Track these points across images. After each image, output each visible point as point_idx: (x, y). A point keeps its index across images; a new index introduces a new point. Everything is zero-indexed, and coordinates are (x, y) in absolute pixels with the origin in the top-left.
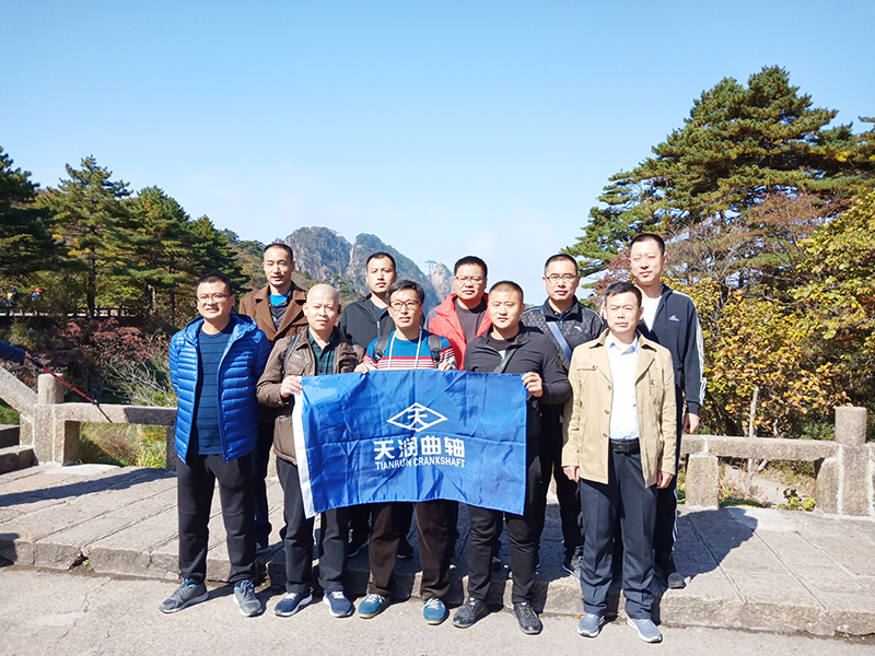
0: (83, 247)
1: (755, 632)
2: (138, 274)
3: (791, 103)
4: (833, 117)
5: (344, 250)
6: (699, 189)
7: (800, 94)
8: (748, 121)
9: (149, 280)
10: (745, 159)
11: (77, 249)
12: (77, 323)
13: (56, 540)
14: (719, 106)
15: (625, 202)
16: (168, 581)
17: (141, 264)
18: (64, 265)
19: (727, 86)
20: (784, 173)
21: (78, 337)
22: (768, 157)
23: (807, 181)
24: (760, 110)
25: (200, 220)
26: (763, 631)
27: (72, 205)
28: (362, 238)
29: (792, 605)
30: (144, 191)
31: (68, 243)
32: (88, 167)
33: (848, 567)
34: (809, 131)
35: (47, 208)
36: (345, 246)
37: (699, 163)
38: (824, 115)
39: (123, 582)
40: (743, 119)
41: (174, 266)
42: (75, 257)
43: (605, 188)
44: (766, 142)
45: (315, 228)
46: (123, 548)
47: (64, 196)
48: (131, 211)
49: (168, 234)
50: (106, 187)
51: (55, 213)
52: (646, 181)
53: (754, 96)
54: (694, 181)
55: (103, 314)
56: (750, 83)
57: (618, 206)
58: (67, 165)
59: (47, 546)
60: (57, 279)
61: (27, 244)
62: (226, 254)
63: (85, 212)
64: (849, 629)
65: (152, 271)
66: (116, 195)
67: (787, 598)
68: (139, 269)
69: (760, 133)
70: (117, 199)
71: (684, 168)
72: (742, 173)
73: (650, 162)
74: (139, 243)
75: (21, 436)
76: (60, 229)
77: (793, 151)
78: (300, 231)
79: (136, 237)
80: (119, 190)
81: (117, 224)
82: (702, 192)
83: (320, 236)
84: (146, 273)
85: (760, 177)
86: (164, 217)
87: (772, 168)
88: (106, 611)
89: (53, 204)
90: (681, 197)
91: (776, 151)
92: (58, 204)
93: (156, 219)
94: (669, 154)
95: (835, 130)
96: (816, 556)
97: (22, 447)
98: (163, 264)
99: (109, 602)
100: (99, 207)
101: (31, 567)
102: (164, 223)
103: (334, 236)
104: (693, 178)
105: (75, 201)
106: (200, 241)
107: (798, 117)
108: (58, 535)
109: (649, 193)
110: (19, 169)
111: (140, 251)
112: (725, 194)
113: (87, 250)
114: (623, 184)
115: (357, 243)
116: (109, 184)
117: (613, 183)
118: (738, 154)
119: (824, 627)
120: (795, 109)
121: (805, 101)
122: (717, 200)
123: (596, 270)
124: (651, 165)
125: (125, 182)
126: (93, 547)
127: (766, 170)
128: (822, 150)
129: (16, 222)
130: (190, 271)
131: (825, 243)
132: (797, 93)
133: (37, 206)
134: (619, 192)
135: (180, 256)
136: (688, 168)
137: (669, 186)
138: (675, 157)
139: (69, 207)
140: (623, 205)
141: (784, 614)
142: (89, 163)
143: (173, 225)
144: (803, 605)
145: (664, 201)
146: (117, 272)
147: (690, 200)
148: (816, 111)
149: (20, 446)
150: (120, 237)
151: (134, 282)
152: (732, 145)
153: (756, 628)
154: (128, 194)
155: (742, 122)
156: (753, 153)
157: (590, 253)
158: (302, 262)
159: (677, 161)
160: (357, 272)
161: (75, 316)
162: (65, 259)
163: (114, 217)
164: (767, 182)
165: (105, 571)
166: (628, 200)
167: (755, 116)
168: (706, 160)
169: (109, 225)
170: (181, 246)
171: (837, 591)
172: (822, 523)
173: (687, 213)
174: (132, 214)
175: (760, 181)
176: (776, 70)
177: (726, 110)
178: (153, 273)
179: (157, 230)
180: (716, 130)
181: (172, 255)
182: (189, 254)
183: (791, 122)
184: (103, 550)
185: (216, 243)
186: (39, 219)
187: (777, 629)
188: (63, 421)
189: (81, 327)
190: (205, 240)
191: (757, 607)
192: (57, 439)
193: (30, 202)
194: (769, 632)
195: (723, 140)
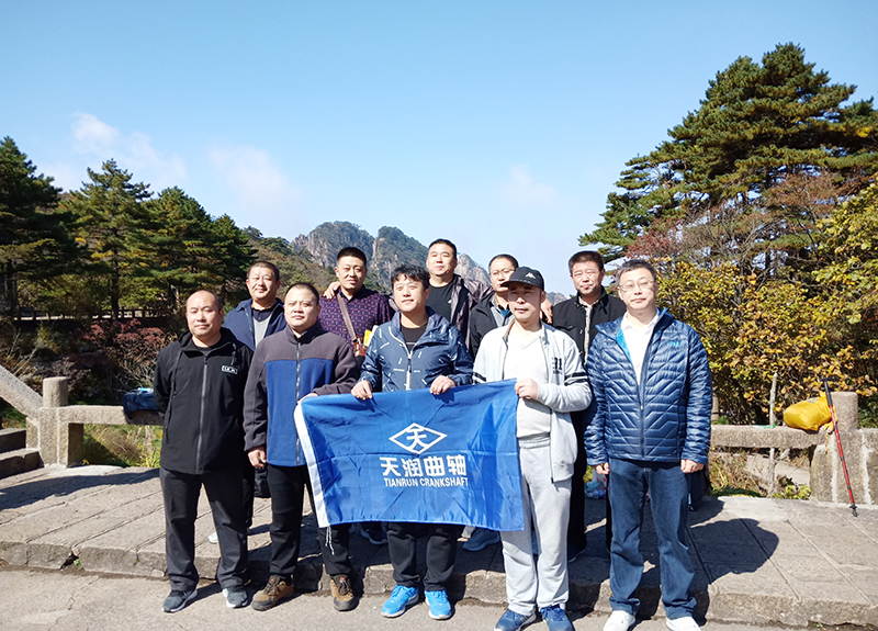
0: (105, 249)
1: (728, 623)
2: (160, 275)
3: (808, 80)
4: (852, 92)
5: (366, 244)
6: (717, 171)
7: (816, 71)
8: (764, 100)
9: (171, 280)
10: (761, 139)
11: (99, 252)
12: (100, 325)
13: (49, 540)
14: (734, 86)
15: (643, 186)
16: (153, 579)
17: (163, 265)
18: (88, 268)
19: (742, 65)
20: (803, 152)
21: (101, 340)
22: (786, 136)
23: (828, 159)
24: (776, 89)
25: (221, 220)
26: (736, 622)
27: (93, 208)
28: (385, 232)
29: (765, 595)
30: (165, 192)
31: (91, 246)
32: (109, 170)
33: (831, 556)
34: (827, 107)
35: (70, 213)
36: (367, 239)
37: (715, 145)
38: (842, 91)
39: (110, 580)
40: (758, 98)
41: (196, 265)
42: (98, 259)
43: (622, 173)
44: (784, 121)
45: (337, 223)
46: (111, 547)
47: (87, 199)
48: (152, 212)
49: (190, 235)
50: (127, 190)
51: (78, 217)
52: (664, 164)
53: (768, 75)
54: (711, 164)
55: (128, 315)
56: (764, 62)
57: (637, 191)
58: (89, 169)
59: (39, 546)
60: (82, 282)
61: (50, 248)
62: (246, 252)
63: (106, 214)
64: (822, 619)
65: (174, 271)
66: (137, 197)
67: (761, 588)
68: (161, 270)
69: (776, 112)
70: (138, 201)
71: (700, 150)
72: (761, 154)
73: (667, 145)
74: (161, 244)
75: (28, 439)
76: (83, 233)
77: (813, 129)
78: (322, 226)
79: (158, 238)
80: (140, 191)
81: (139, 226)
82: (722, 174)
83: (342, 230)
84: (168, 274)
85: (779, 158)
86: (185, 217)
87: (790, 148)
88: (89, 609)
89: (76, 207)
90: (699, 179)
91: (794, 130)
92: (80, 208)
93: (176, 219)
94: (685, 136)
95: (855, 106)
96: (801, 546)
97: (29, 450)
98: (185, 264)
99: (93, 599)
100: (120, 209)
101: (24, 567)
102: (184, 223)
103: (356, 230)
104: (710, 161)
105: (97, 205)
106: (221, 240)
107: (815, 94)
108: (52, 536)
109: (668, 177)
110: (42, 175)
111: (162, 252)
112: (744, 175)
113: (110, 253)
114: (641, 168)
115: (380, 237)
116: (130, 186)
117: (630, 168)
118: (754, 134)
119: (797, 617)
120: (812, 85)
121: (822, 78)
122: (736, 182)
123: (617, 256)
124: (668, 148)
125: (145, 184)
126: (83, 546)
127: (785, 150)
128: (842, 127)
129: (41, 226)
130: (212, 270)
131: (846, 222)
132: (813, 70)
133: (61, 210)
134: (637, 177)
135: (201, 255)
136: (705, 150)
137: (688, 168)
138: (692, 140)
139: (91, 211)
140: (641, 190)
141: (757, 605)
142: (110, 166)
143: (194, 225)
144: (775, 595)
145: (683, 184)
146: (139, 273)
147: (708, 182)
148: (835, 87)
149: (27, 449)
150: (142, 238)
151: (156, 283)
152: (748, 125)
153: (729, 619)
154: (149, 196)
155: (757, 101)
156: (770, 132)
157: (609, 240)
158: (325, 257)
159: (693, 143)
160: (381, 265)
161: (100, 318)
162: (89, 262)
163: (136, 219)
164: (785, 161)
165: (94, 570)
166: (646, 184)
167: (771, 94)
168: (722, 141)
169: (131, 227)
170: (202, 245)
171: (815, 581)
172: (815, 511)
173: (706, 196)
174: (153, 215)
175: (778, 161)
176: (791, 47)
177: (740, 90)
178: (175, 273)
179: (179, 230)
180: (731, 111)
181: (193, 254)
182: (210, 253)
183: (808, 100)
184: (92, 549)
185: (237, 241)
186: (61, 223)
187: (750, 620)
188: (67, 423)
189: (105, 329)
190: (226, 238)
191: (729, 598)
192: (62, 441)
193: (54, 207)
194: (742, 623)
195: (738, 121)
